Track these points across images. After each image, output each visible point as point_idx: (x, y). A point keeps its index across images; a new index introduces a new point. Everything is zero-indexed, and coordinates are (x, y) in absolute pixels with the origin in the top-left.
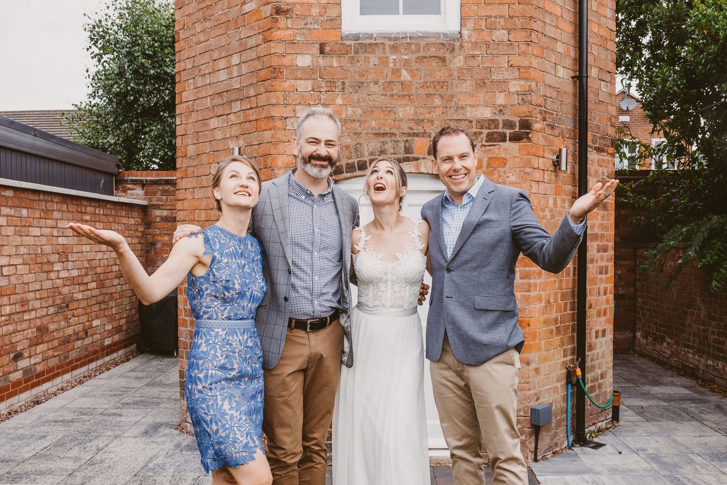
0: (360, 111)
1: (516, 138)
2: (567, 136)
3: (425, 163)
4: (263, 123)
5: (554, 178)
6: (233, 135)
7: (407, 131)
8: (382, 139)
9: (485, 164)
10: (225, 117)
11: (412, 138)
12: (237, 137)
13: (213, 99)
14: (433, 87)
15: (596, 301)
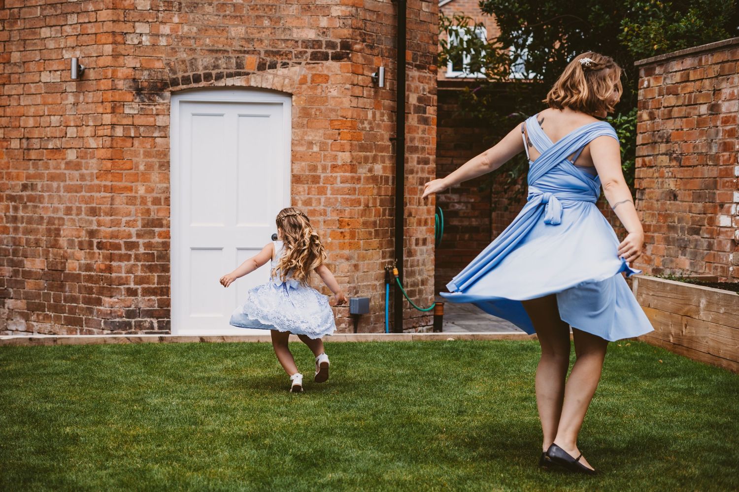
0: (195, 29)
1: (337, 57)
2: (387, 54)
3: (255, 78)
4: (103, 37)
5: (373, 93)
6: (68, 45)
7: (239, 48)
8: (215, 55)
9: (309, 80)
10: (59, 28)
11: (243, 55)
12: (73, 48)
13: (45, 9)
14: (262, 9)
15: (417, 211)
